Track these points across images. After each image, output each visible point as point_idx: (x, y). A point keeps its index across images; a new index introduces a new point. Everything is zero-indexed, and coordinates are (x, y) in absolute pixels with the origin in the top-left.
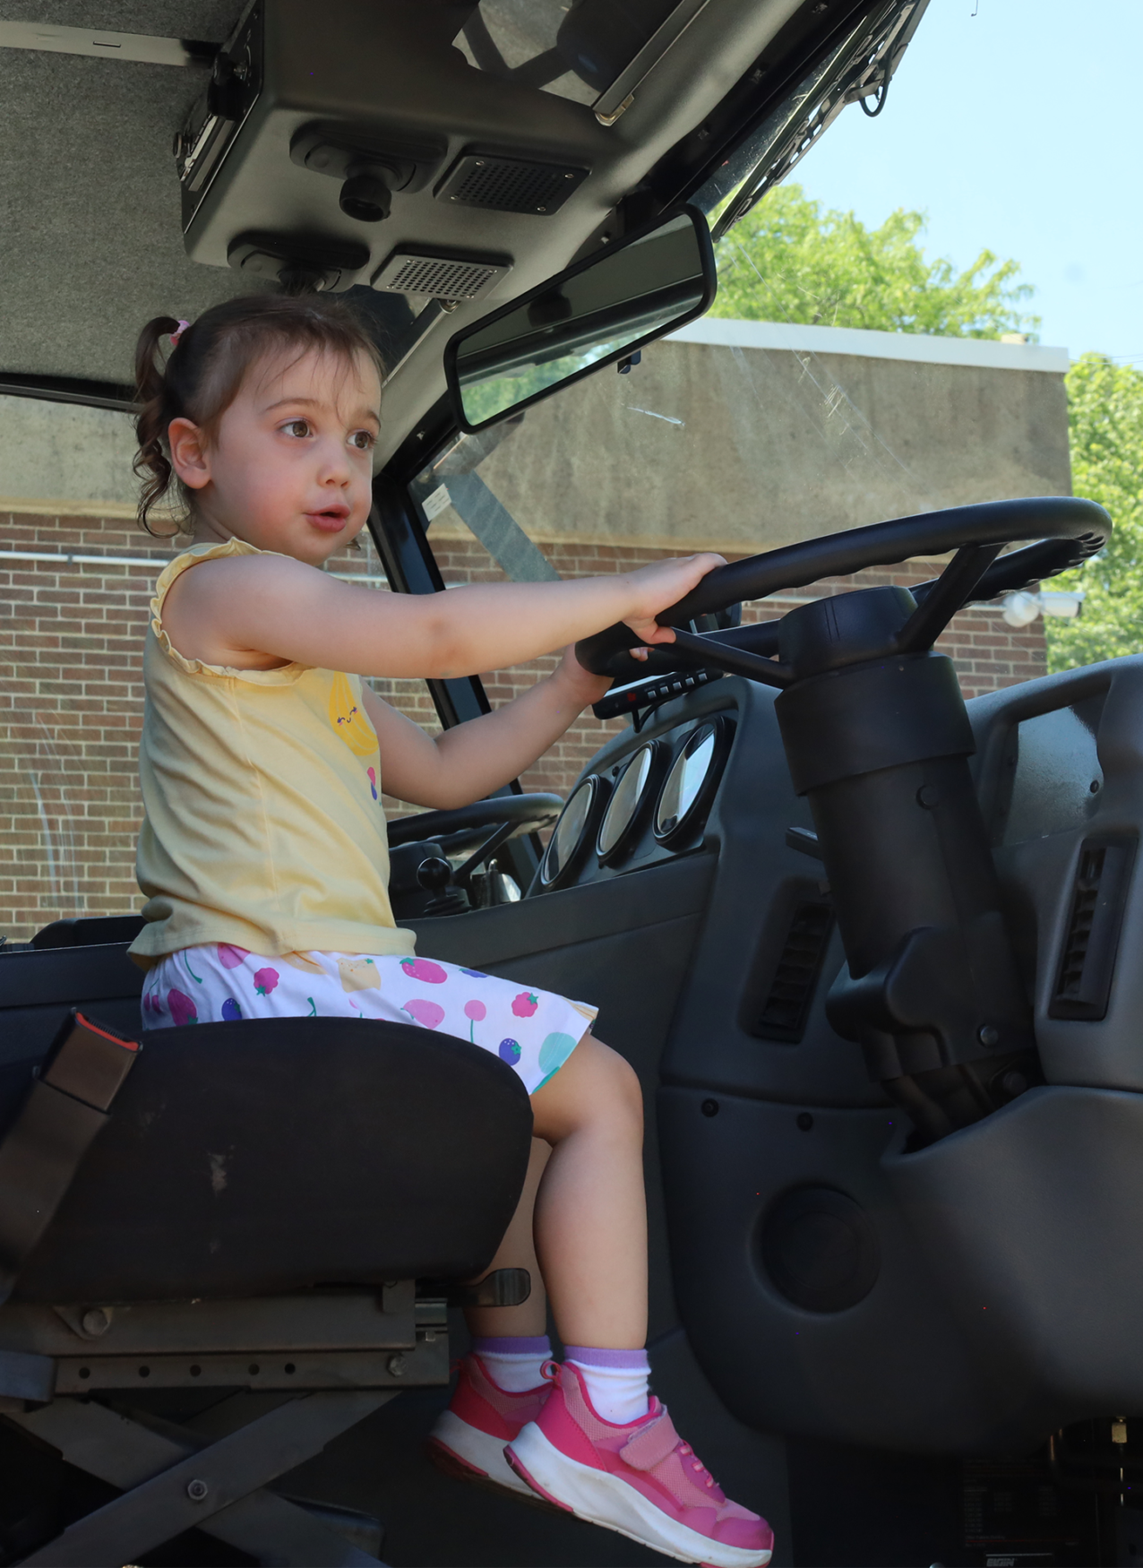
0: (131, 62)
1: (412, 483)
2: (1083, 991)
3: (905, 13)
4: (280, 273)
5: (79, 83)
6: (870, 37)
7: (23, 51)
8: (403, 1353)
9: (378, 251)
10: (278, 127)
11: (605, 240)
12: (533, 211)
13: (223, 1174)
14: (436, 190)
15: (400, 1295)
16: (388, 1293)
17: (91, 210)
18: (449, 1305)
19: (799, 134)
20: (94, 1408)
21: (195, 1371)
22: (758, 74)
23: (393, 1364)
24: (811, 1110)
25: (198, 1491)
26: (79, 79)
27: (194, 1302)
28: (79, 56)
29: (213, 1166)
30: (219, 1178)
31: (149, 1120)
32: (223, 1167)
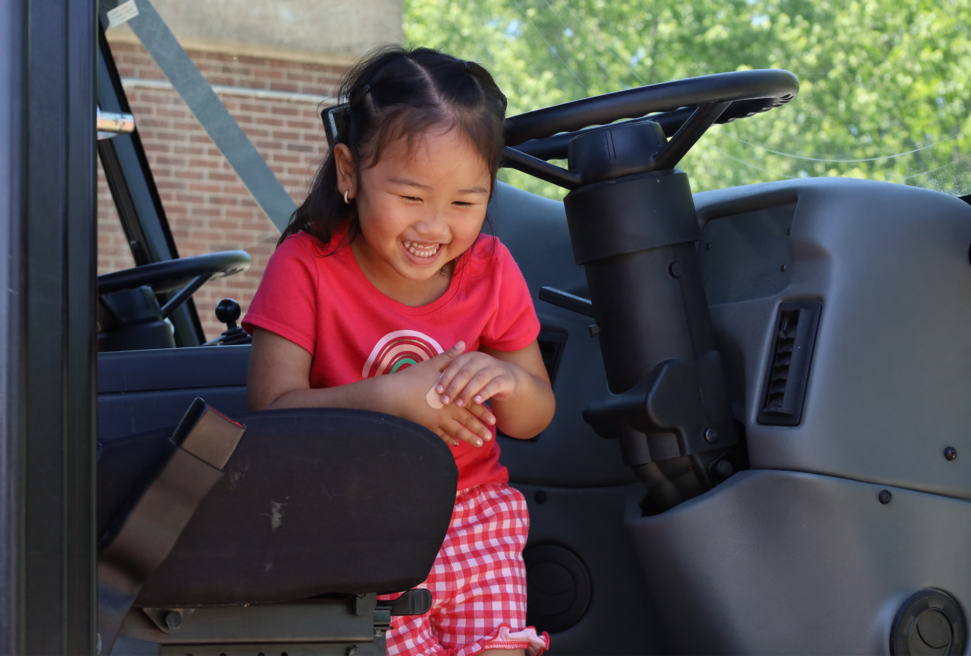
2: (785, 406)
8: (357, 645)
13: (279, 516)
15: (366, 604)
16: (360, 602)
23: (352, 653)
24: (545, 489)
27: (246, 606)
29: (274, 511)
30: (277, 520)
31: (237, 478)
32: (280, 511)
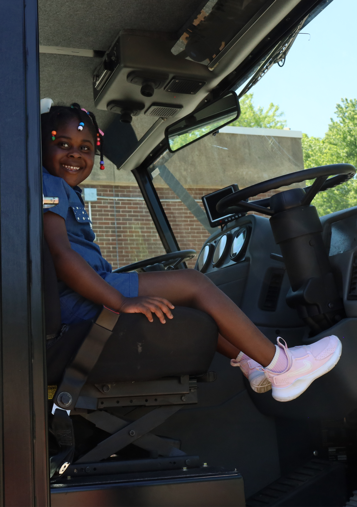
0: (81, 56)
1: (148, 168)
3: (291, 40)
4: (121, 111)
5: (67, 62)
6: (282, 46)
7: (53, 54)
8: (186, 395)
9: (147, 105)
10: (124, 73)
11: (206, 101)
12: (190, 93)
14: (164, 89)
15: (185, 379)
16: (182, 379)
17: (66, 96)
18: (198, 381)
19: (261, 72)
20: (103, 412)
21: (131, 401)
22: (250, 56)
23: (183, 398)
24: (279, 329)
25: (133, 433)
26: (67, 61)
27: (133, 382)
28: (68, 55)
29: (138, 346)
30: (140, 349)
31: (122, 334)
32: (141, 346)
